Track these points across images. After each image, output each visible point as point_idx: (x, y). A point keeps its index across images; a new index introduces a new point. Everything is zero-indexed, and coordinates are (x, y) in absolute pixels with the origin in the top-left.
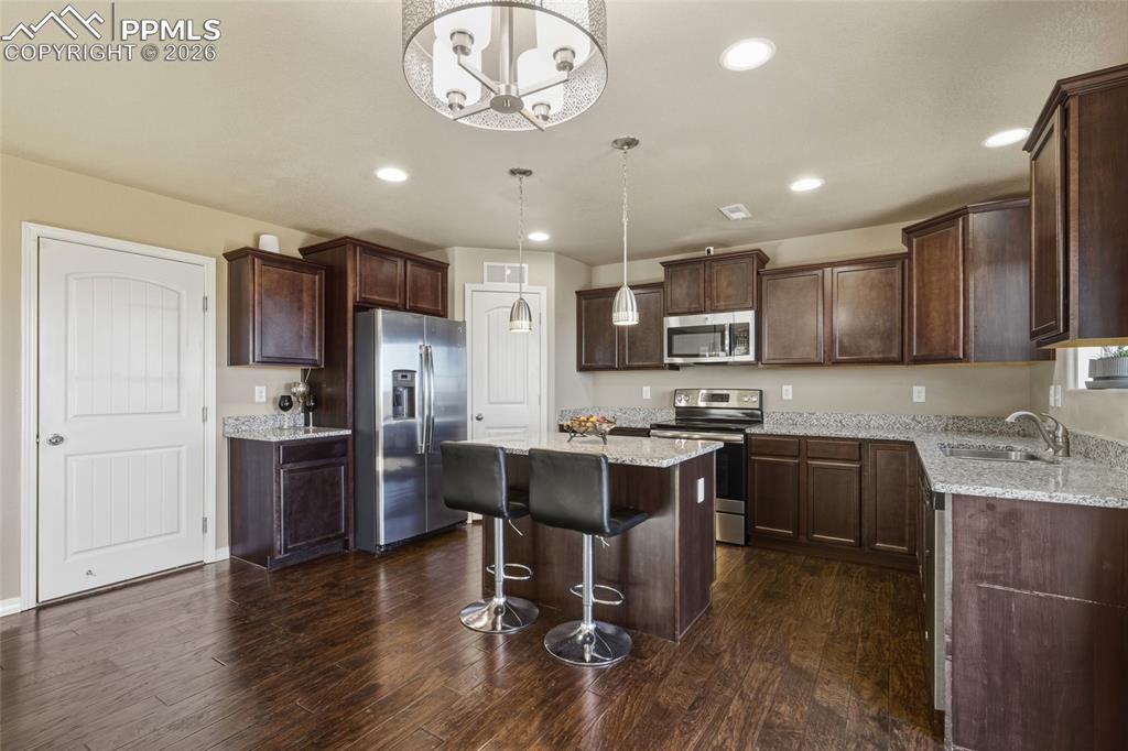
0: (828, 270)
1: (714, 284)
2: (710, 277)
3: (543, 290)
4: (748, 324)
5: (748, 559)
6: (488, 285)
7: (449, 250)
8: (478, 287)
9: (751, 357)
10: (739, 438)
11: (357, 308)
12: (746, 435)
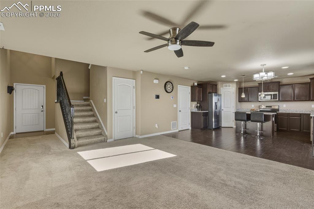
0: (294, 85)
1: (269, 87)
2: (269, 86)
3: (234, 88)
4: (277, 94)
5: (277, 133)
6: (224, 88)
7: (217, 82)
8: (222, 88)
9: (278, 100)
10: (276, 113)
11: (209, 93)
12: (277, 113)
